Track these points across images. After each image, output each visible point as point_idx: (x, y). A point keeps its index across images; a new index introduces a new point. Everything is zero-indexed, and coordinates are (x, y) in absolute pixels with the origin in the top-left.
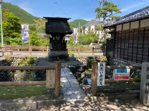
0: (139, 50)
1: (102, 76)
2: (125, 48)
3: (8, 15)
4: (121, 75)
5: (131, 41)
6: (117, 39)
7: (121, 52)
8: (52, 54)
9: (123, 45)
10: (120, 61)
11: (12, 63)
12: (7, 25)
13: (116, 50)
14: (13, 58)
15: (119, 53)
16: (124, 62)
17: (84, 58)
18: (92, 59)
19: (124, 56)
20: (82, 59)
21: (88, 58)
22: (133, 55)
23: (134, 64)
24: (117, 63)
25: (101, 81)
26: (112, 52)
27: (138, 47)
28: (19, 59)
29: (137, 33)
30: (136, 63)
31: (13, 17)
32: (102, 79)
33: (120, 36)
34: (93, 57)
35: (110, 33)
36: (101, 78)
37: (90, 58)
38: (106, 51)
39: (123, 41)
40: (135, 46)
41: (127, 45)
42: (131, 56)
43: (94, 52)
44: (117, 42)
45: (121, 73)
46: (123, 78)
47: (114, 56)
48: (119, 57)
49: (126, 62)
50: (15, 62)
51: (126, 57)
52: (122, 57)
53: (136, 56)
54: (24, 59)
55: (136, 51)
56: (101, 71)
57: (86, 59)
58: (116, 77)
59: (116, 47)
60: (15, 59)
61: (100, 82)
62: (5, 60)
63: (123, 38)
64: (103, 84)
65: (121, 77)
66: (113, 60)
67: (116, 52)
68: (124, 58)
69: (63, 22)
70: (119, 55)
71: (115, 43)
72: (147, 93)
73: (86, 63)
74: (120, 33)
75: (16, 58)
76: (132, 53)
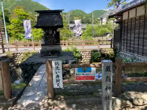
0: (145, 40)
1: (58, 77)
2: (131, 39)
3: (18, 12)
4: (83, 74)
5: (137, 31)
6: (123, 29)
7: (127, 43)
8: (43, 49)
9: (129, 35)
10: (126, 54)
11: (16, 58)
12: (17, 22)
13: (123, 41)
14: (17, 54)
15: (125, 44)
16: (130, 55)
17: (87, 52)
18: (96, 53)
19: (130, 48)
20: (86, 52)
21: (92, 52)
22: (139, 47)
23: (140, 57)
24: (123, 56)
25: (59, 83)
26: (119, 44)
27: (144, 37)
28: (22, 55)
29: (144, 20)
30: (143, 56)
31: (22, 14)
32: (59, 80)
33: (126, 25)
34: (97, 50)
35: (117, 23)
36: (57, 79)
37: (95, 51)
38: (113, 42)
39: (129, 31)
40: (141, 36)
41: (133, 35)
42: (137, 47)
43: (100, 45)
44: (123, 32)
45: (83, 73)
46: (86, 78)
47: (120, 49)
48: (125, 50)
49: (132, 55)
50: (19, 58)
51: (132, 49)
52: (128, 49)
53: (142, 47)
54: (27, 54)
55: (143, 42)
56: (57, 71)
57: (90, 52)
58: (77, 77)
59: (123, 38)
60: (19, 55)
61: (57, 83)
62: (7, 56)
63: (129, 27)
64: (61, 86)
65: (84, 77)
66: (119, 52)
67: (123, 44)
68: (130, 51)
69: (56, 14)
70: (125, 47)
71: (121, 34)
72: (108, 99)
73: (90, 57)
74: (126, 21)
75: (19, 53)
76: (138, 45)
